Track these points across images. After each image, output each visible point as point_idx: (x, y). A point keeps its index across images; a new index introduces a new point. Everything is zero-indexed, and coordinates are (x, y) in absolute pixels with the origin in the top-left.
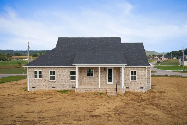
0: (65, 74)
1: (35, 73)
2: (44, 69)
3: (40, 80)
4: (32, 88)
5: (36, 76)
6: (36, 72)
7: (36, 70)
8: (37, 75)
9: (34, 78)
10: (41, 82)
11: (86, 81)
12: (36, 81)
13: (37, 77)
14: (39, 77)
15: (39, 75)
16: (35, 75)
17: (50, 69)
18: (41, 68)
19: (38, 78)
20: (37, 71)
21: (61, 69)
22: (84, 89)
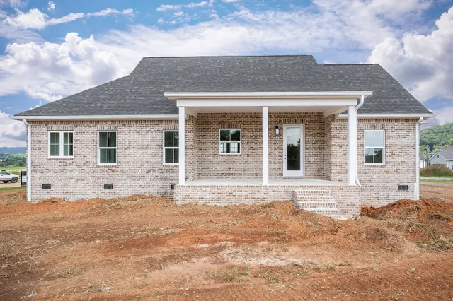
0: (146, 143)
1: (52, 141)
2: (81, 127)
3: (68, 162)
4: (40, 188)
5: (54, 151)
6: (55, 137)
7: (55, 128)
8: (58, 147)
9: (49, 157)
10: (69, 168)
11: (218, 167)
12: (55, 164)
13: (58, 154)
14: (65, 154)
15: (65, 147)
16: (52, 147)
17: (99, 127)
18: (71, 124)
19: (61, 155)
20: (58, 134)
21: (135, 125)
22: (209, 189)
